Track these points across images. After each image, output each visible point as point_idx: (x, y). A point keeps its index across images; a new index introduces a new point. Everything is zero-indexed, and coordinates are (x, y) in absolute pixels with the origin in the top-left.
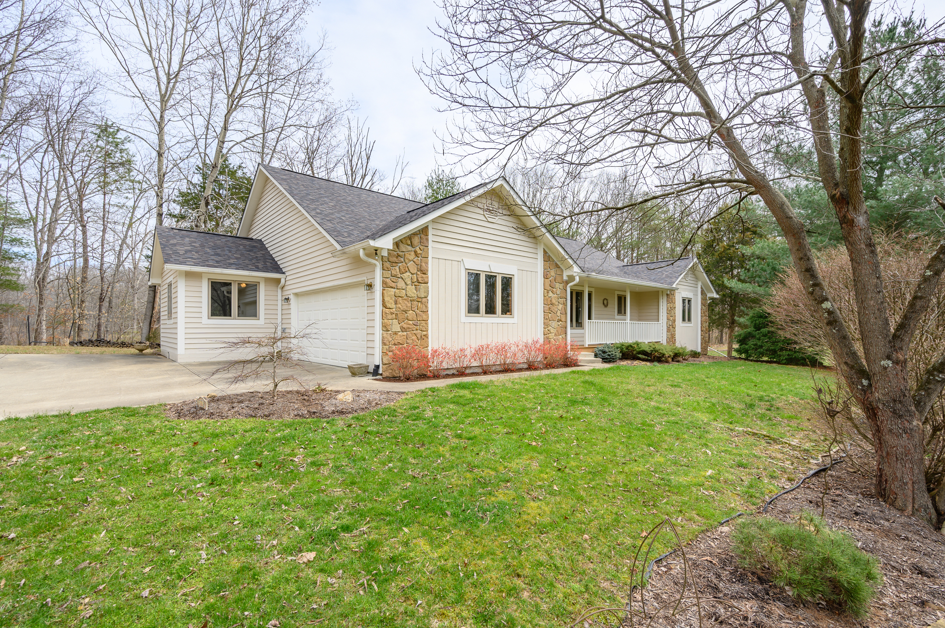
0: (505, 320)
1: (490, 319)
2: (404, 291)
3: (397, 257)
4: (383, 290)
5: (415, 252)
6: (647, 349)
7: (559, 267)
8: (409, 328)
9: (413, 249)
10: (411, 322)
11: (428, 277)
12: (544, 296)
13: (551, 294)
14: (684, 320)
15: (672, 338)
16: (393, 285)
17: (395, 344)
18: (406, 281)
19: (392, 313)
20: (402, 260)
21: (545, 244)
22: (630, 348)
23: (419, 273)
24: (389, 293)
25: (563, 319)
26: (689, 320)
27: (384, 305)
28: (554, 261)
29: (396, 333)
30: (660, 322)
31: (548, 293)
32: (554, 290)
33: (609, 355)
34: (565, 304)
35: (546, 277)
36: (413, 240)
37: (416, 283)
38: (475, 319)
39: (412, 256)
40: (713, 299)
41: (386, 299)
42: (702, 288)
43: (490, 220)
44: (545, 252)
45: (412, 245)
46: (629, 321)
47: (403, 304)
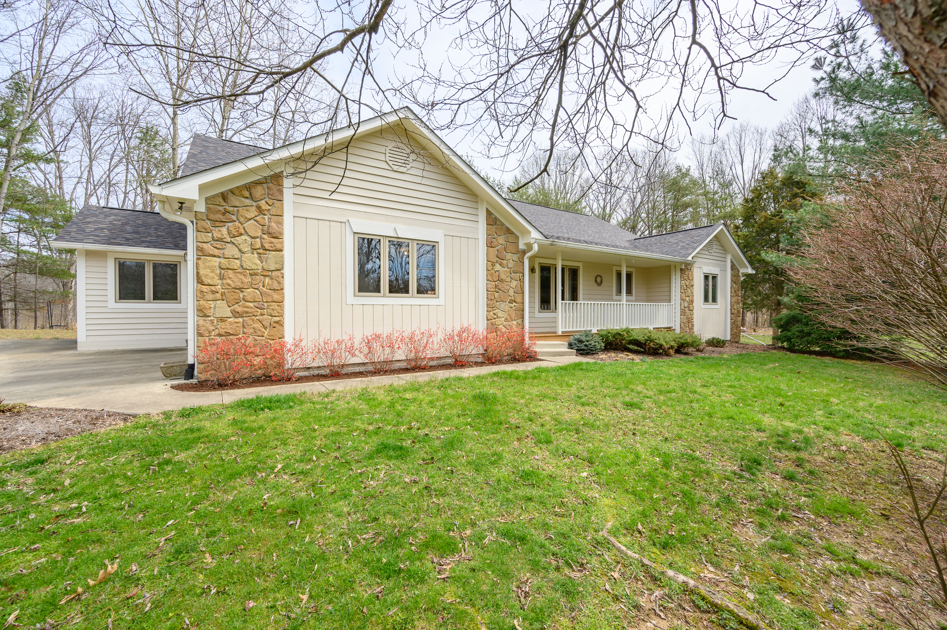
0: (425, 300)
1: (399, 300)
2: (238, 262)
3: (224, 214)
4: (198, 259)
5: (259, 208)
6: (641, 338)
7: (512, 233)
8: (247, 312)
9: (255, 204)
10: (251, 305)
11: (282, 243)
12: (488, 270)
13: (498, 267)
14: (706, 299)
15: (688, 322)
16: (216, 252)
17: (220, 335)
18: (241, 247)
19: (214, 292)
20: (234, 218)
21: (488, 203)
22: (617, 336)
23: (265, 236)
24: (208, 264)
25: (519, 300)
26: (714, 300)
27: (200, 281)
28: (503, 224)
29: (222, 320)
30: (673, 303)
31: (493, 265)
32: (504, 262)
33: (586, 345)
34: (522, 281)
35: (490, 245)
36: (253, 190)
37: (261, 251)
38: (371, 299)
39: (253, 213)
40: (748, 275)
41: (202, 272)
42: (732, 262)
43: (395, 168)
44: (489, 213)
45: (251, 197)
46: (625, 303)
47: (234, 280)
